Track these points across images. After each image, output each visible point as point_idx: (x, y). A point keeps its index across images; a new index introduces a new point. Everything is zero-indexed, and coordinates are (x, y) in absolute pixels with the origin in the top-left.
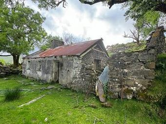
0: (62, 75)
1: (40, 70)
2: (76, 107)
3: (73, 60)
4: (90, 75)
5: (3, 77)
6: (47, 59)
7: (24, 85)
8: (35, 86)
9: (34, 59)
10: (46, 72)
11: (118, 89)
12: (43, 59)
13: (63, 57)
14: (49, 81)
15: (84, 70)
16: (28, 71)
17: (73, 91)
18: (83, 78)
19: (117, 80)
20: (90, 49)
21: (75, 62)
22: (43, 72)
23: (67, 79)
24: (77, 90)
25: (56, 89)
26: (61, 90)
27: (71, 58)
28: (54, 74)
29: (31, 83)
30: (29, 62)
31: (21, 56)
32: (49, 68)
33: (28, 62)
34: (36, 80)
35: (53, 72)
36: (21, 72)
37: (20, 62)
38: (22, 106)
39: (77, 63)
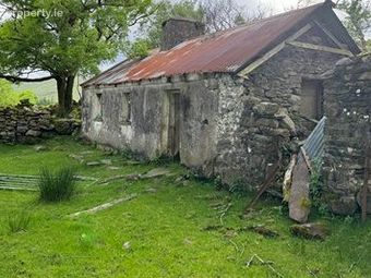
0: (190, 137)
1: (128, 122)
2: (209, 228)
3: (217, 87)
4: (268, 134)
5: (33, 144)
6: (148, 86)
7: (86, 167)
8: (113, 169)
9: (110, 89)
10: (145, 126)
11: (354, 183)
12: (135, 86)
13: (191, 78)
14: (152, 156)
15: (251, 120)
16: (97, 125)
17: (220, 186)
18: (246, 145)
19: (350, 150)
20: (282, 46)
21: (223, 92)
22: (137, 126)
23: (203, 147)
24: (232, 185)
25: (171, 180)
26: (185, 182)
27: (213, 81)
28: (165, 134)
29: (104, 161)
30: (99, 95)
31: (78, 80)
32: (151, 113)
33: (96, 99)
34: (119, 153)
35: (163, 126)
36: (80, 126)
37: (76, 97)
38: (77, 214)
39: (230, 96)
